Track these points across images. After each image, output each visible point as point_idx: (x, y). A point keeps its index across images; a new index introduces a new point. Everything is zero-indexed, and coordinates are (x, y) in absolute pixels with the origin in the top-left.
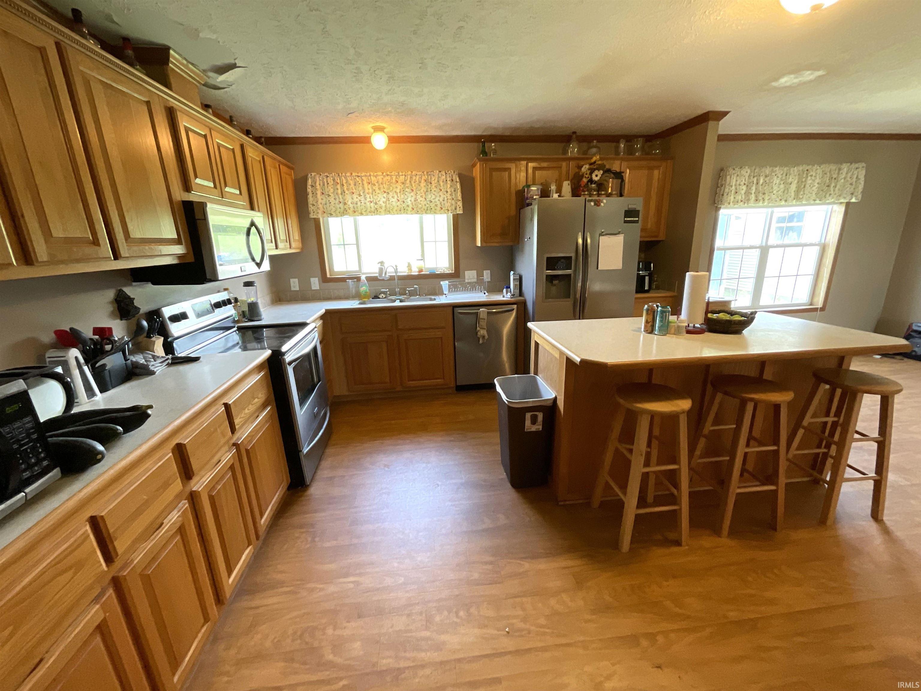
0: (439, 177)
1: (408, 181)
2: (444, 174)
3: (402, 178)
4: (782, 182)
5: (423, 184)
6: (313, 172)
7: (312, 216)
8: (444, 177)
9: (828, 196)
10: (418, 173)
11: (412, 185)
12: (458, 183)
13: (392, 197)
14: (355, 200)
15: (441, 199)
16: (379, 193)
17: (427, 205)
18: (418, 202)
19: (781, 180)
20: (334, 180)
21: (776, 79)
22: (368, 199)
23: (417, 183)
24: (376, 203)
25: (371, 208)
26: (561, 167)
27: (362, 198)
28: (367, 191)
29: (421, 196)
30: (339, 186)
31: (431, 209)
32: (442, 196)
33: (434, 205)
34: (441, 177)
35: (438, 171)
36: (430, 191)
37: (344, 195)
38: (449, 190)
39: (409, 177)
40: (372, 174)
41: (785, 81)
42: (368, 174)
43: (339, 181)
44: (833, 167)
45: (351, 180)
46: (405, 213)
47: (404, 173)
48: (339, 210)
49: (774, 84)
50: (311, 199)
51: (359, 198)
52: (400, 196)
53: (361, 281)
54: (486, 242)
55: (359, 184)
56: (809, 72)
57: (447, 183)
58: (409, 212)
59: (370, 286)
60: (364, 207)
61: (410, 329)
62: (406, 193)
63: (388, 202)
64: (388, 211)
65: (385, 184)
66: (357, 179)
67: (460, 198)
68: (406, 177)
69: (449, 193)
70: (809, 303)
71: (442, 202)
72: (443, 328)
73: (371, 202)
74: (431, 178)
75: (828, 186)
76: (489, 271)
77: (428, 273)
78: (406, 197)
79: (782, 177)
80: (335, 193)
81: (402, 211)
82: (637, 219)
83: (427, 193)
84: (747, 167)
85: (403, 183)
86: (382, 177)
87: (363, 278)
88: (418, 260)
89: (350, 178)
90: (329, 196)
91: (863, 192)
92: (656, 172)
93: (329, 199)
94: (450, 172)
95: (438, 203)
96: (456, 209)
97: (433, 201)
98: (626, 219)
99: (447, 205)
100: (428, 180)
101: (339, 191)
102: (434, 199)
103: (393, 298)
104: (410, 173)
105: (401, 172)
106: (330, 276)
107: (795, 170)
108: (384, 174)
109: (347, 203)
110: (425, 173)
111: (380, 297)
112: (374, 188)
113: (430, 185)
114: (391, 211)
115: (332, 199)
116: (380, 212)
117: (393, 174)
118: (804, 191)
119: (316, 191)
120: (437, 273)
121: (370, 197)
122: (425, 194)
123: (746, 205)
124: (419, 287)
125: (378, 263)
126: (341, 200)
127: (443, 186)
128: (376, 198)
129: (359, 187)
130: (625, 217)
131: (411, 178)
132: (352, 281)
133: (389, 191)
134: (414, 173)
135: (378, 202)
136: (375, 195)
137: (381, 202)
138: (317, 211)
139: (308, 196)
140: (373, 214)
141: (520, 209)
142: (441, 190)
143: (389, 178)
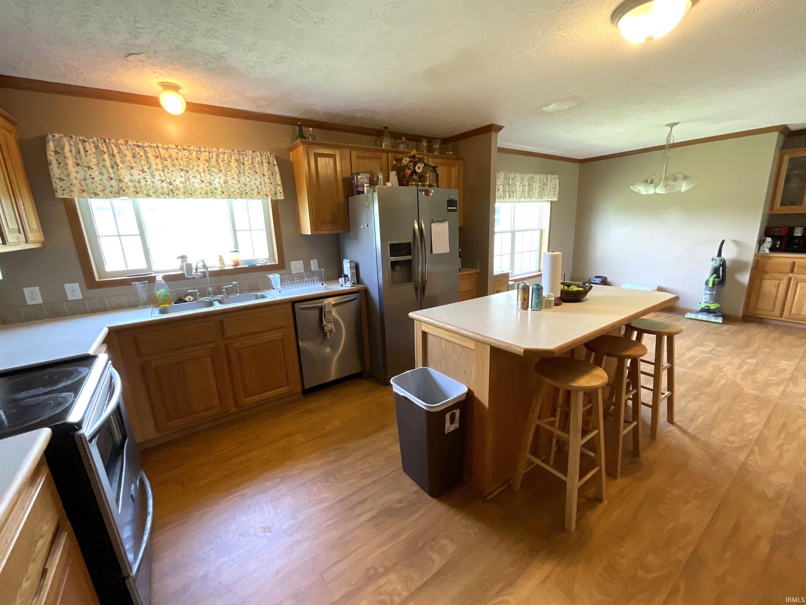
0: (253, 158)
1: (214, 158)
2: (259, 155)
3: (204, 155)
4: (521, 185)
5: (234, 164)
6: (58, 133)
7: (59, 195)
8: (259, 158)
9: (544, 196)
10: (226, 151)
11: (219, 165)
12: (276, 167)
13: (193, 177)
14: (136, 177)
15: (258, 183)
16: (173, 171)
17: (242, 189)
18: (230, 185)
19: (521, 183)
20: (96, 147)
21: (547, 105)
22: (158, 177)
23: (225, 162)
24: (170, 183)
25: (163, 188)
26: (381, 158)
27: (149, 177)
28: (154, 167)
29: (232, 178)
30: (106, 156)
31: (247, 193)
32: (259, 180)
33: (249, 189)
34: (255, 158)
35: (251, 151)
36: (243, 172)
37: (118, 169)
38: (266, 174)
39: (214, 154)
40: (160, 145)
41: (551, 108)
42: (155, 145)
43: (105, 149)
44: (544, 176)
45: (127, 150)
46: (213, 197)
47: (207, 149)
48: (110, 189)
49: (544, 109)
50: (55, 170)
51: (143, 175)
52: (205, 176)
53: (157, 282)
54: (315, 230)
55: (141, 156)
56: (570, 102)
57: (263, 165)
58: (218, 197)
59: (170, 287)
60: (151, 187)
61: (241, 336)
62: (213, 173)
63: (188, 183)
64: (190, 194)
65: (182, 159)
66: (137, 149)
67: (279, 182)
68: (211, 154)
69: (267, 176)
70: (537, 269)
71: (259, 186)
72: (283, 327)
73: (163, 182)
74: (243, 158)
75: (543, 189)
76: (316, 260)
77: (247, 266)
78: (213, 178)
79: (521, 181)
80: (101, 165)
81: (210, 194)
82: (456, 208)
83: (240, 175)
84: (502, 172)
85: (207, 161)
86: (177, 151)
87: (159, 278)
88: (232, 252)
89: (125, 147)
90: (89, 168)
91: (559, 194)
92: (453, 169)
93: (90, 172)
94: (265, 153)
95: (254, 187)
96: (276, 194)
97: (248, 184)
98: (448, 208)
99: (264, 190)
100: (240, 160)
101: (108, 163)
102: (248, 182)
103: (207, 299)
104: (215, 149)
105: (204, 148)
106: (100, 278)
107: (527, 177)
108: (179, 147)
109: (123, 180)
110: (235, 151)
111: (187, 299)
112: (165, 163)
113: (242, 166)
114: (193, 194)
115: (96, 174)
116: (177, 194)
117: (192, 147)
118: (532, 192)
119: (64, 161)
120: (257, 265)
121: (160, 174)
122: (238, 176)
123: (504, 200)
124: (239, 284)
125: (178, 258)
126: (112, 176)
127: (259, 168)
128: (170, 177)
129: (141, 161)
130: (448, 206)
131: (217, 156)
132: (141, 284)
133: (188, 169)
134: (220, 150)
135: (173, 182)
136: (168, 173)
137: (177, 182)
138: (69, 188)
139: (51, 167)
140: (167, 196)
141: (348, 197)
142: (257, 173)
143: (186, 153)
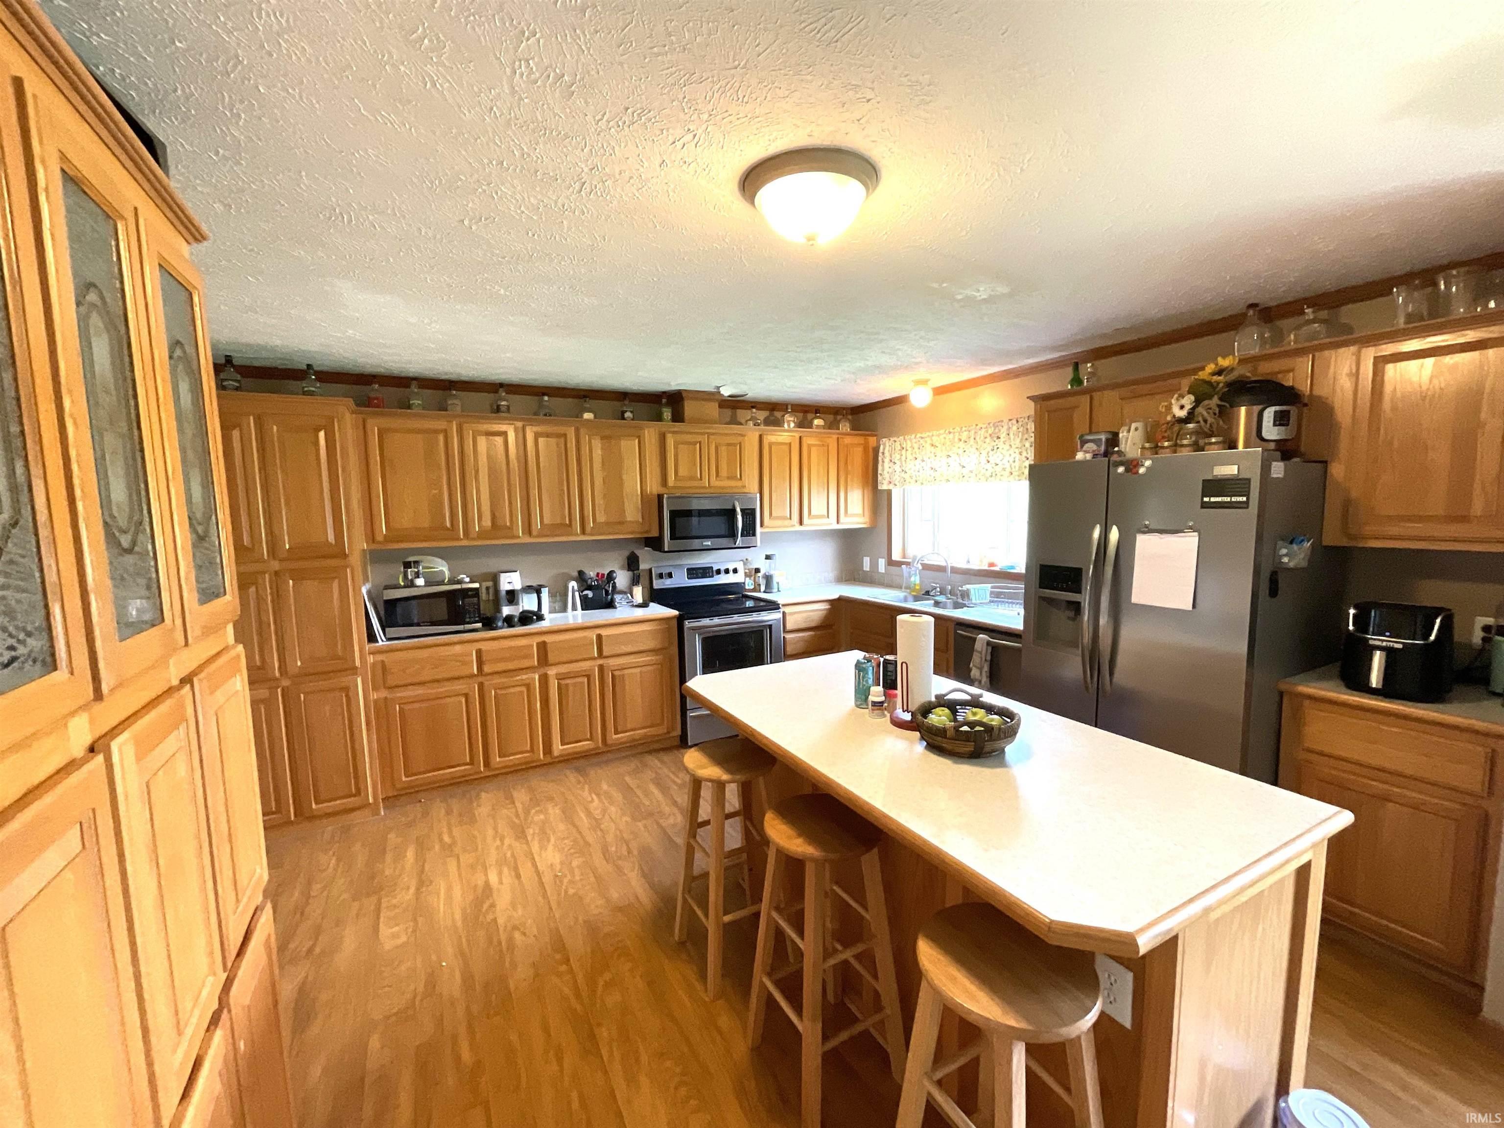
0: (1009, 428)
1: (972, 438)
2: (1016, 423)
6: (885, 438)
7: (880, 487)
8: (1015, 427)
10: (983, 426)
11: (977, 443)
13: (954, 461)
15: (1011, 460)
16: (940, 457)
18: (982, 466)
20: (900, 445)
22: (929, 465)
23: (982, 439)
24: (936, 470)
25: (931, 476)
27: (925, 464)
30: (904, 452)
32: (1014, 455)
33: (1001, 469)
34: (1012, 428)
36: (995, 448)
37: (907, 462)
38: (1020, 446)
39: (974, 432)
42: (931, 434)
43: (904, 446)
47: (968, 427)
50: (880, 468)
51: (922, 464)
52: (962, 459)
53: (913, 569)
55: (923, 447)
57: (1018, 435)
60: (924, 476)
62: (970, 454)
65: (947, 444)
66: (921, 441)
68: (970, 433)
69: (1021, 450)
71: (1013, 464)
73: (932, 469)
74: (999, 431)
77: (998, 569)
78: (969, 460)
80: (901, 459)
82: (1242, 499)
87: (917, 565)
89: (915, 440)
90: (895, 463)
93: (895, 467)
95: (1007, 466)
97: (1000, 463)
98: (1206, 499)
99: (1017, 468)
100: (995, 433)
101: (904, 458)
106: (898, 558)
108: (947, 431)
110: (992, 424)
111: (931, 593)
112: (936, 450)
119: (884, 459)
121: (931, 462)
122: (989, 453)
126: (904, 468)
127: (1015, 440)
129: (922, 450)
130: (1203, 496)
132: (907, 568)
133: (951, 453)
134: (979, 425)
137: (942, 469)
139: (878, 465)
142: (1012, 447)
143: (952, 436)
